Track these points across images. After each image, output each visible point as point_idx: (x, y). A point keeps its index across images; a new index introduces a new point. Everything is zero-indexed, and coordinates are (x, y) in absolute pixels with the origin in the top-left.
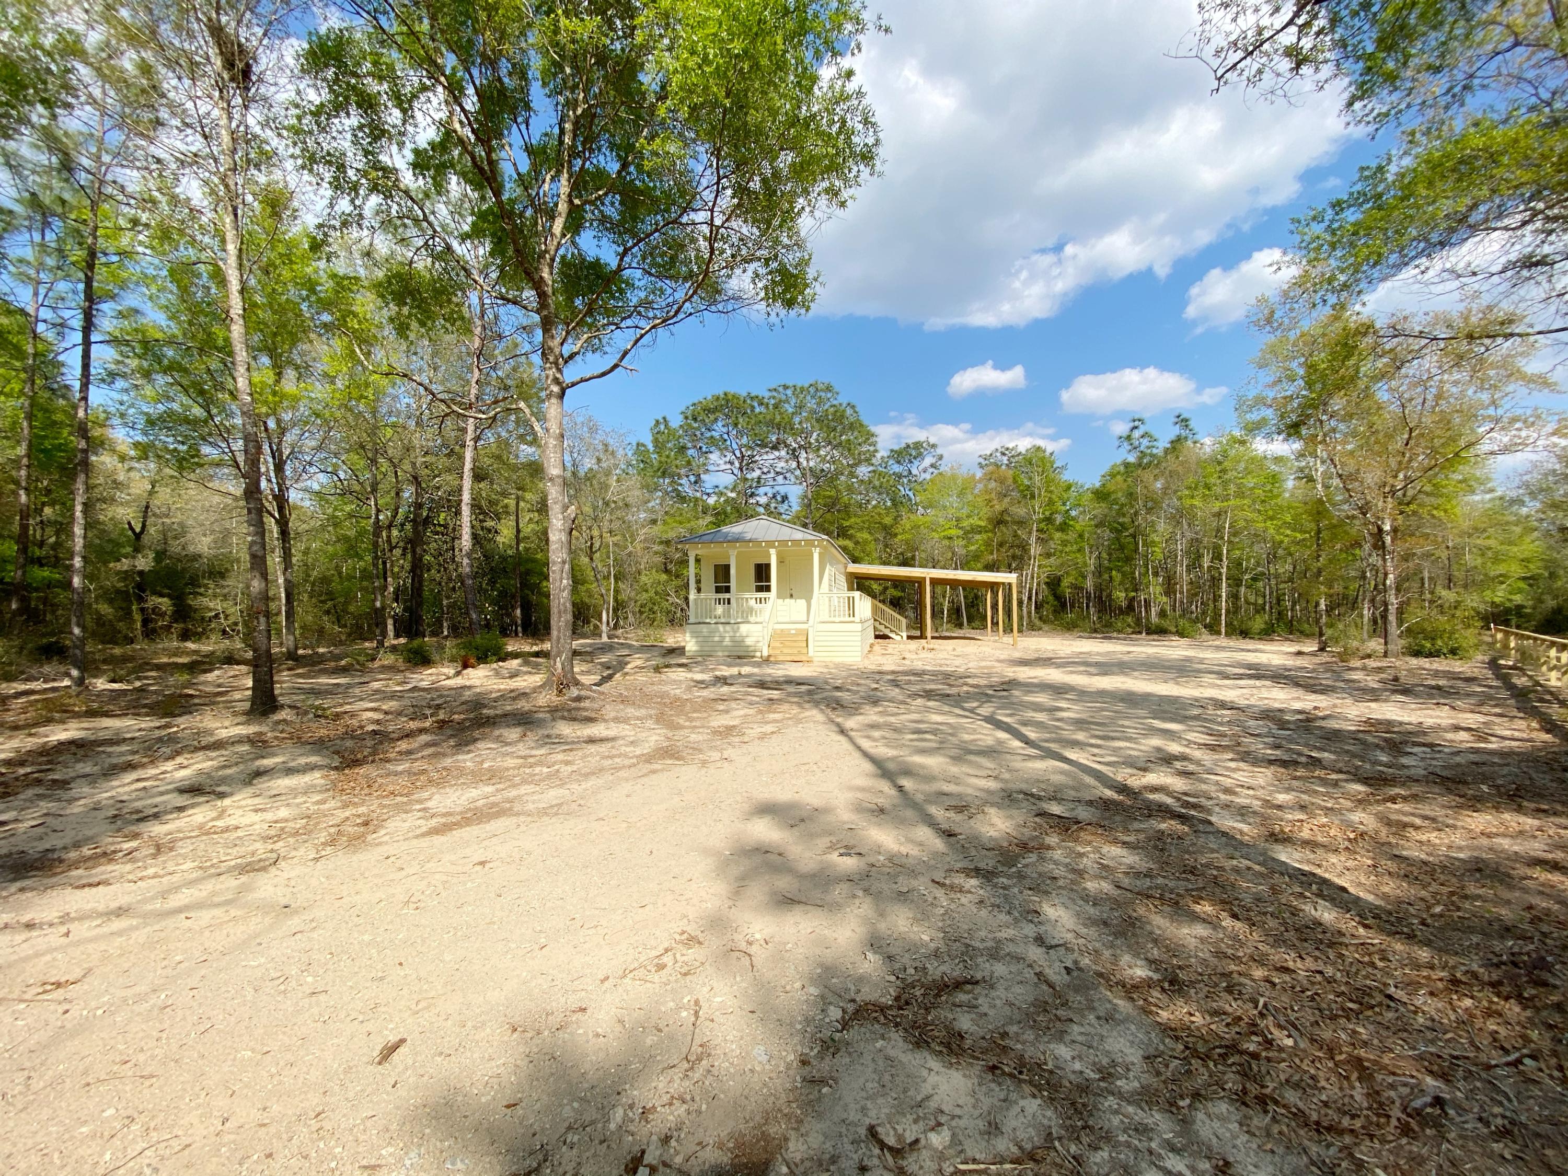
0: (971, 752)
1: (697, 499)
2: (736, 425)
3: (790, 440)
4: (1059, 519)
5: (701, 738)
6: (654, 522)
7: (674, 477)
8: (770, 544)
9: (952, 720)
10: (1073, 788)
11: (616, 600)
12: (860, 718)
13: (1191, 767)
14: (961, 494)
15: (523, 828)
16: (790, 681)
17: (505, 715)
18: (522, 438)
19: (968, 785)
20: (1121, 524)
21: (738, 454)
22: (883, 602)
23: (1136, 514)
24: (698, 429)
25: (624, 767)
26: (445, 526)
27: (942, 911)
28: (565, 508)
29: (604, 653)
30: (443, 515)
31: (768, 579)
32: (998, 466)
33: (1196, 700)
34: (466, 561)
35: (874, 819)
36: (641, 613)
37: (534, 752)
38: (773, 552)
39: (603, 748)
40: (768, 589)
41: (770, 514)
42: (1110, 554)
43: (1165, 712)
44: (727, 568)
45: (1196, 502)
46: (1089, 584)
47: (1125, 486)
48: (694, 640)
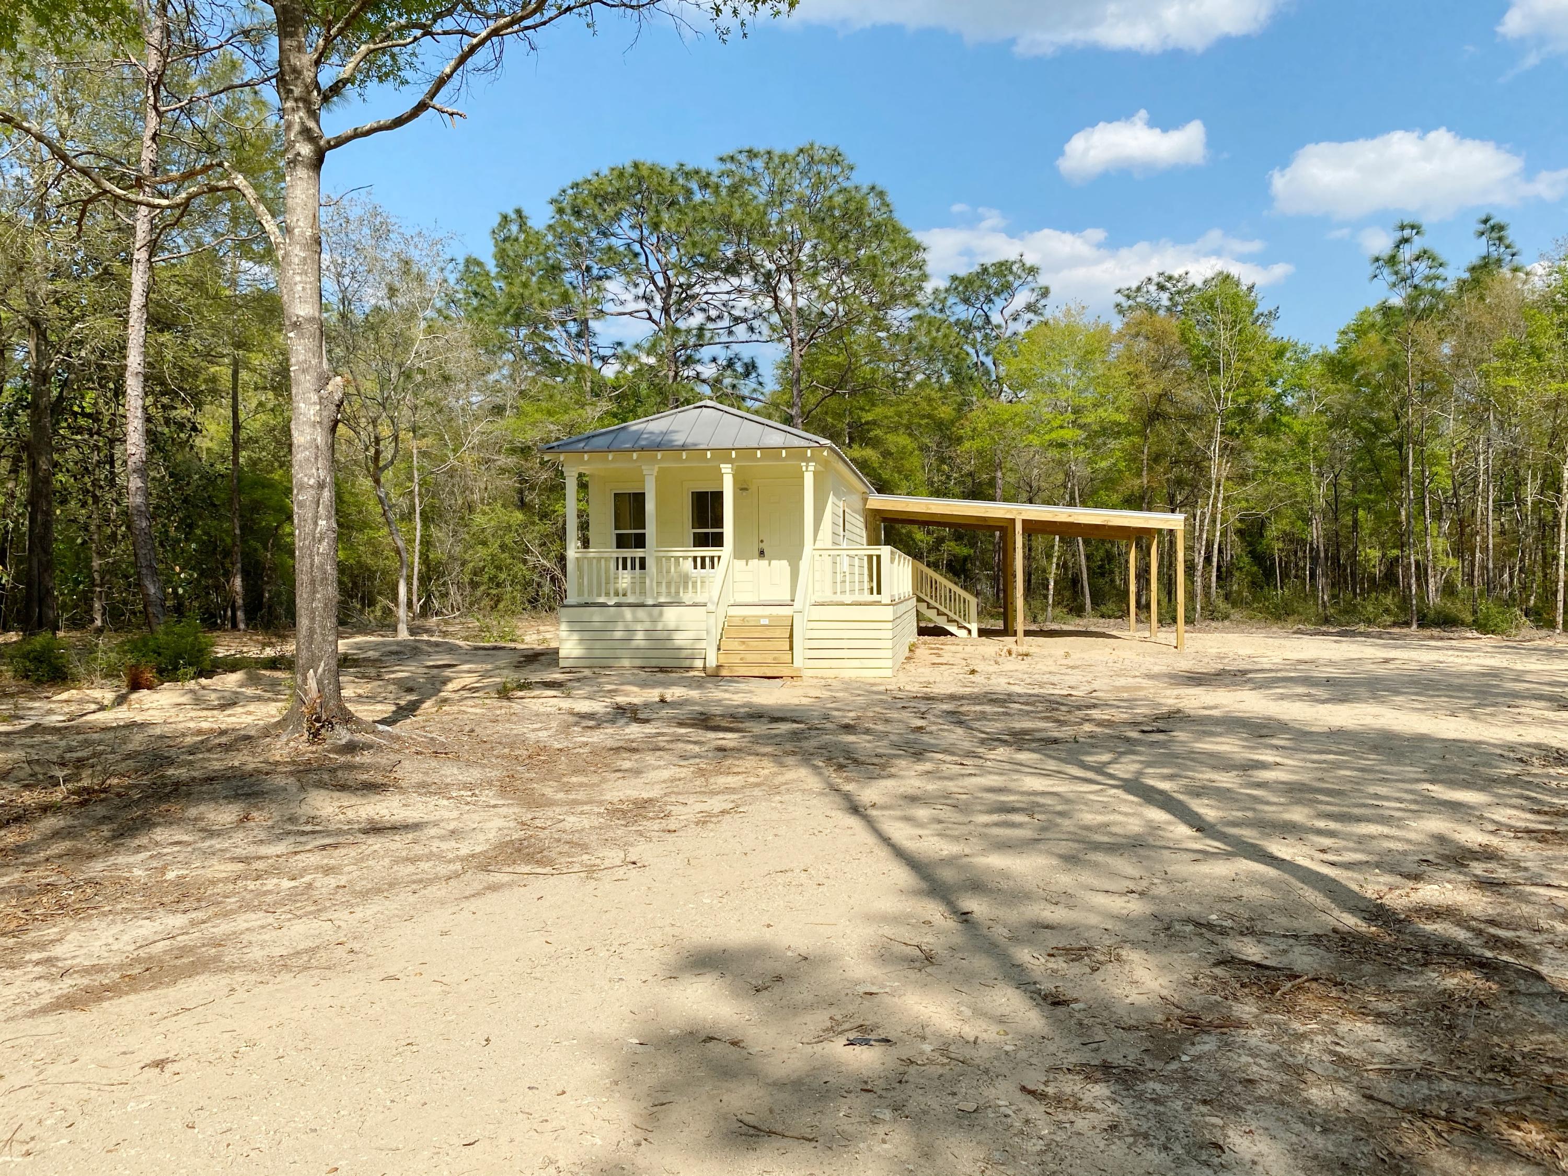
0: (1097, 847)
1: (581, 368)
2: (656, 226)
3: (760, 256)
4: (1262, 411)
5: (586, 823)
6: (498, 410)
7: (538, 325)
8: (723, 453)
9: (1062, 787)
10: (1284, 911)
11: (425, 559)
12: (889, 783)
13: (1502, 873)
14: (1083, 363)
15: (241, 994)
16: (757, 715)
17: (210, 780)
18: (244, 249)
19: (1091, 909)
20: (1377, 423)
21: (661, 283)
22: (934, 565)
23: (1404, 402)
24: (584, 232)
25: (437, 878)
26: (95, 417)
27: (1040, 1145)
28: (323, 381)
29: (401, 662)
30: (90, 396)
31: (719, 522)
32: (1151, 310)
33: (1512, 749)
34: (135, 483)
35: (913, 975)
36: (474, 585)
37: (264, 850)
38: (726, 469)
39: (397, 843)
40: (717, 541)
41: (721, 398)
42: (1354, 479)
43: (1452, 770)
44: (639, 499)
45: (1514, 382)
46: (1316, 533)
47: (1383, 352)
48: (575, 636)
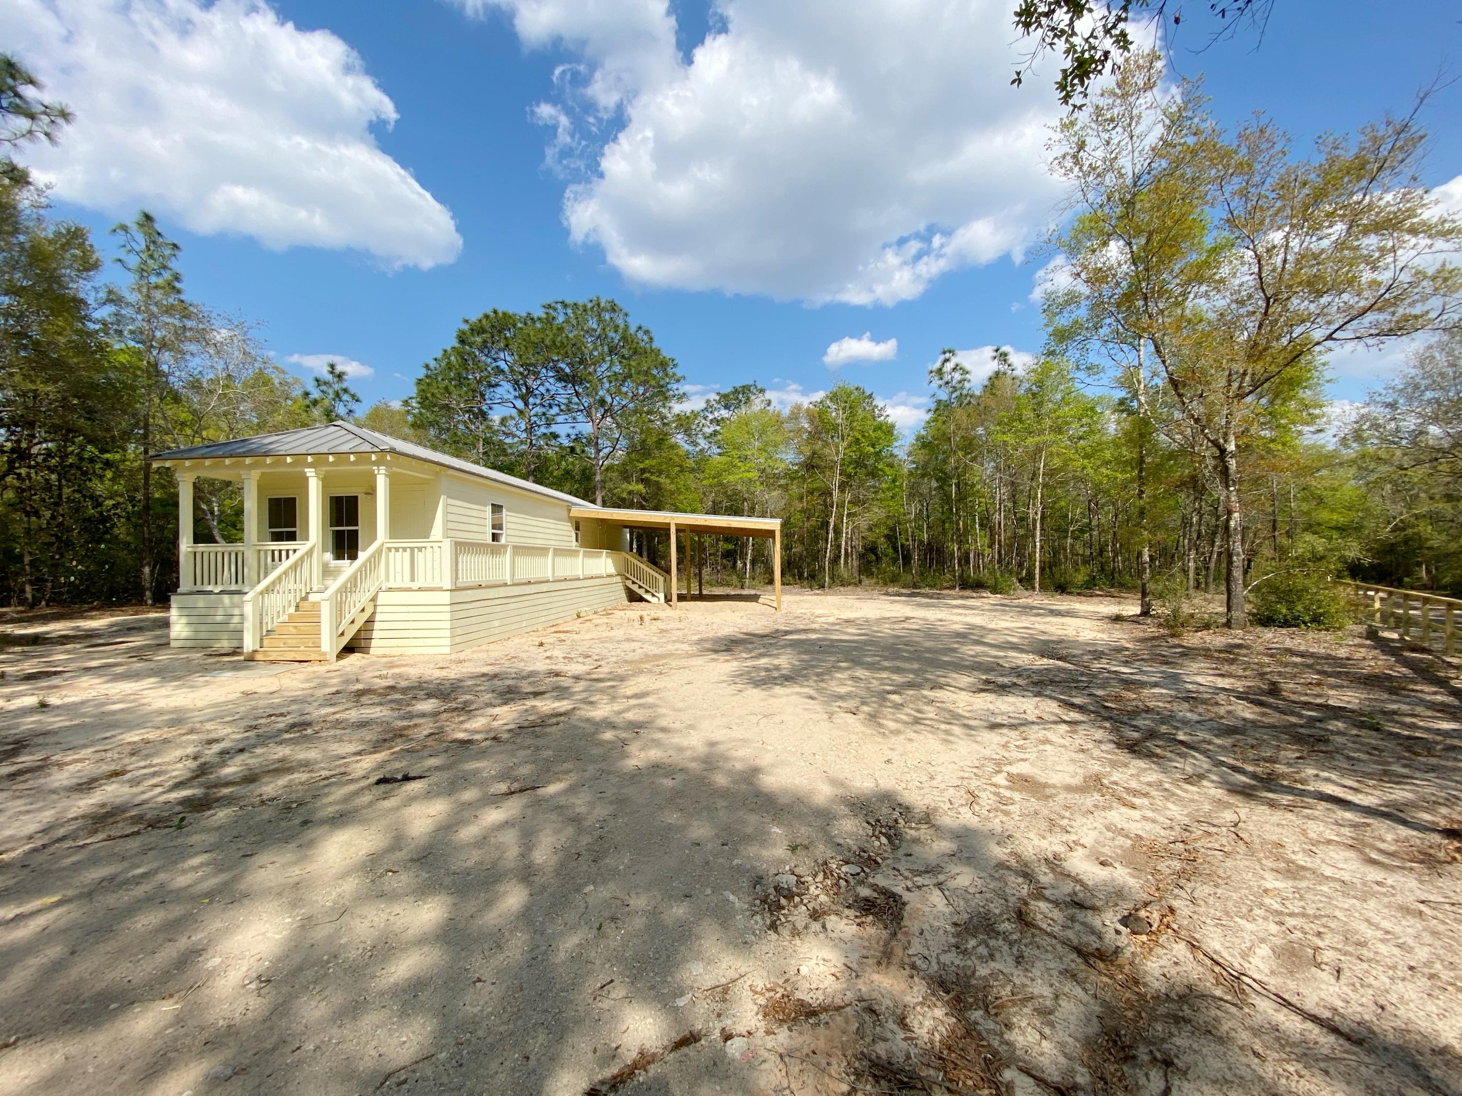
45: (1007, 439)
48: (184, 620)
